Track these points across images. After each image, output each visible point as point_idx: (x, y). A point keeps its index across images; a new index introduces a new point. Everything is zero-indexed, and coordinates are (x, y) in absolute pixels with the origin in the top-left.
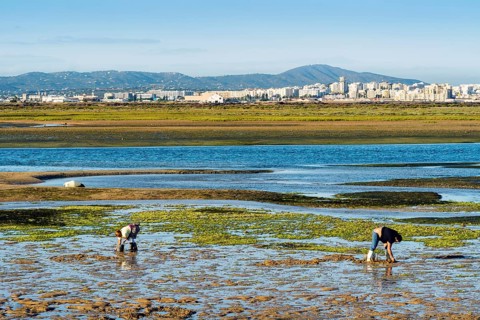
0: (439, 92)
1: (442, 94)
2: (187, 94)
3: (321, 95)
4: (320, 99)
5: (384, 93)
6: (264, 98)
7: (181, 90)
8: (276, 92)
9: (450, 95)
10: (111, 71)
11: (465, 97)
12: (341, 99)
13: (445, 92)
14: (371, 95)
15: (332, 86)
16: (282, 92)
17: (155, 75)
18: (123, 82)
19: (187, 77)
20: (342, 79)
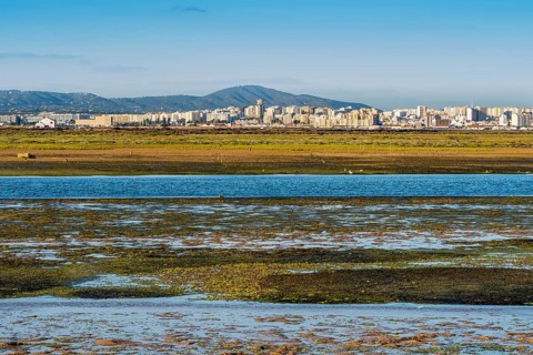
0: (364, 118)
1: (366, 120)
2: (81, 118)
3: (232, 120)
4: (229, 125)
5: (302, 118)
6: (166, 124)
7: (74, 113)
8: (181, 116)
9: (377, 121)
10: (13, 91)
11: (394, 123)
12: (253, 124)
13: (370, 117)
14: (288, 120)
15: (247, 109)
16: (188, 116)
17: (64, 96)
18: (26, 103)
19: (100, 99)
20: (259, 102)
